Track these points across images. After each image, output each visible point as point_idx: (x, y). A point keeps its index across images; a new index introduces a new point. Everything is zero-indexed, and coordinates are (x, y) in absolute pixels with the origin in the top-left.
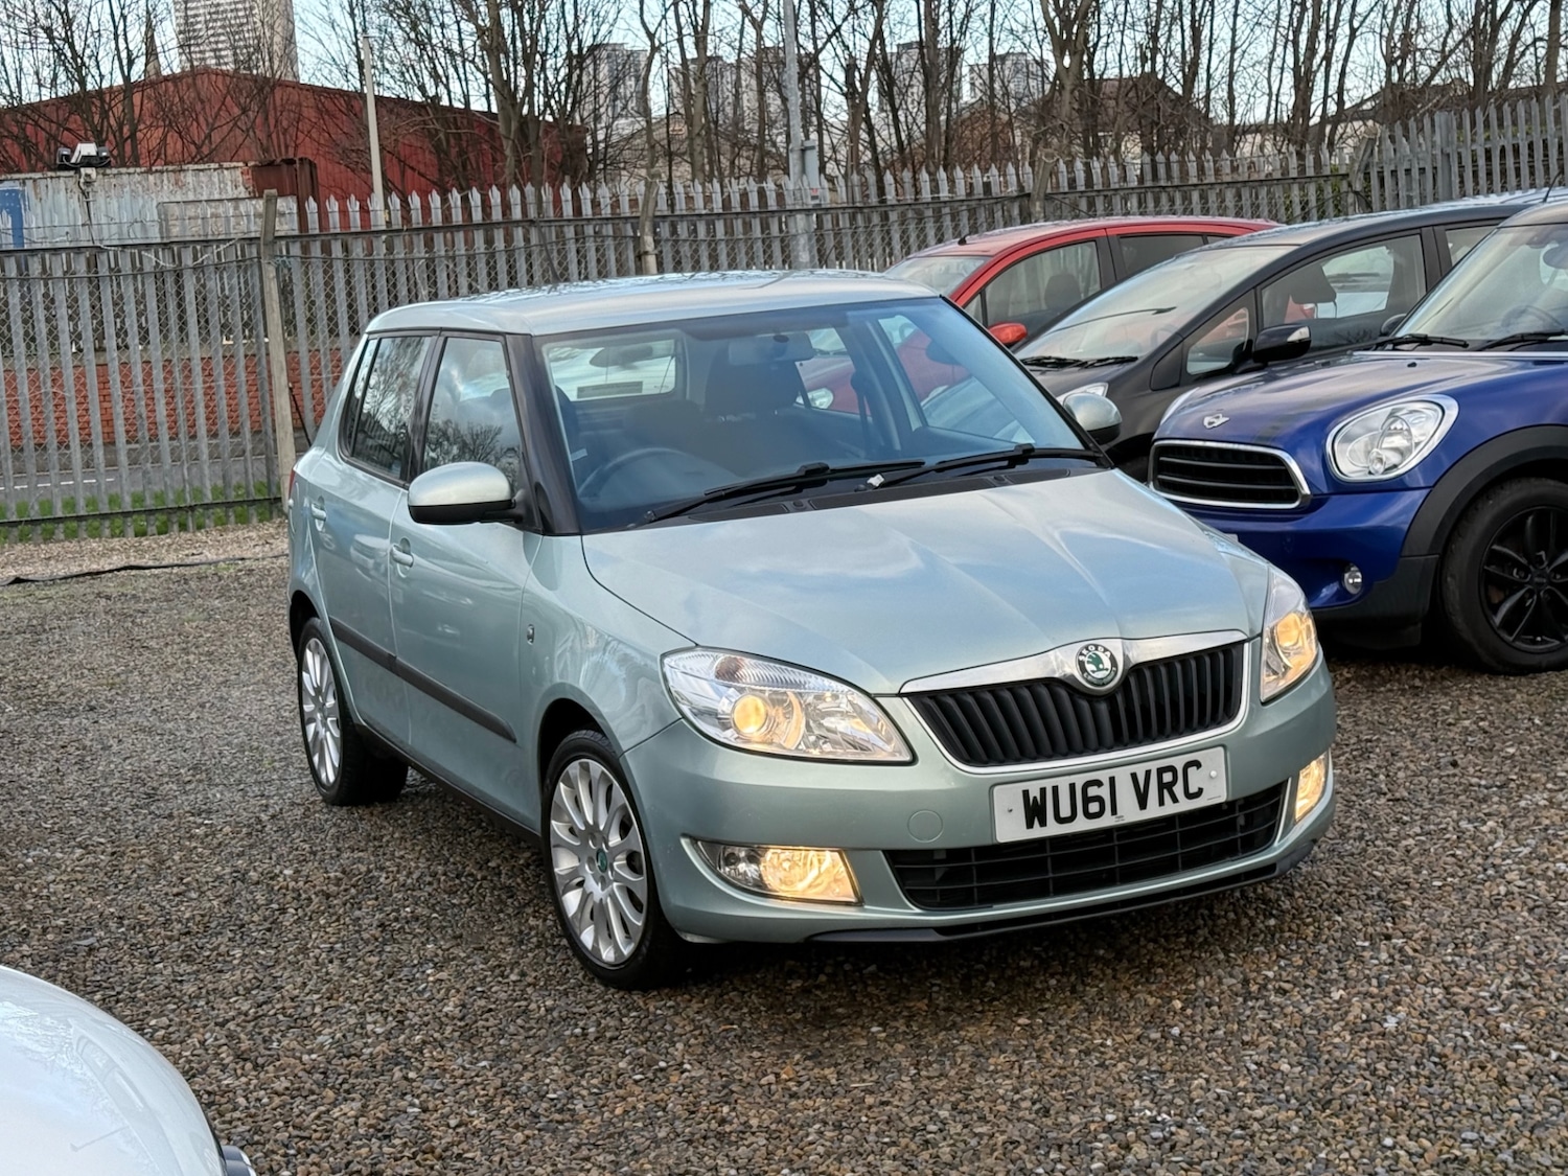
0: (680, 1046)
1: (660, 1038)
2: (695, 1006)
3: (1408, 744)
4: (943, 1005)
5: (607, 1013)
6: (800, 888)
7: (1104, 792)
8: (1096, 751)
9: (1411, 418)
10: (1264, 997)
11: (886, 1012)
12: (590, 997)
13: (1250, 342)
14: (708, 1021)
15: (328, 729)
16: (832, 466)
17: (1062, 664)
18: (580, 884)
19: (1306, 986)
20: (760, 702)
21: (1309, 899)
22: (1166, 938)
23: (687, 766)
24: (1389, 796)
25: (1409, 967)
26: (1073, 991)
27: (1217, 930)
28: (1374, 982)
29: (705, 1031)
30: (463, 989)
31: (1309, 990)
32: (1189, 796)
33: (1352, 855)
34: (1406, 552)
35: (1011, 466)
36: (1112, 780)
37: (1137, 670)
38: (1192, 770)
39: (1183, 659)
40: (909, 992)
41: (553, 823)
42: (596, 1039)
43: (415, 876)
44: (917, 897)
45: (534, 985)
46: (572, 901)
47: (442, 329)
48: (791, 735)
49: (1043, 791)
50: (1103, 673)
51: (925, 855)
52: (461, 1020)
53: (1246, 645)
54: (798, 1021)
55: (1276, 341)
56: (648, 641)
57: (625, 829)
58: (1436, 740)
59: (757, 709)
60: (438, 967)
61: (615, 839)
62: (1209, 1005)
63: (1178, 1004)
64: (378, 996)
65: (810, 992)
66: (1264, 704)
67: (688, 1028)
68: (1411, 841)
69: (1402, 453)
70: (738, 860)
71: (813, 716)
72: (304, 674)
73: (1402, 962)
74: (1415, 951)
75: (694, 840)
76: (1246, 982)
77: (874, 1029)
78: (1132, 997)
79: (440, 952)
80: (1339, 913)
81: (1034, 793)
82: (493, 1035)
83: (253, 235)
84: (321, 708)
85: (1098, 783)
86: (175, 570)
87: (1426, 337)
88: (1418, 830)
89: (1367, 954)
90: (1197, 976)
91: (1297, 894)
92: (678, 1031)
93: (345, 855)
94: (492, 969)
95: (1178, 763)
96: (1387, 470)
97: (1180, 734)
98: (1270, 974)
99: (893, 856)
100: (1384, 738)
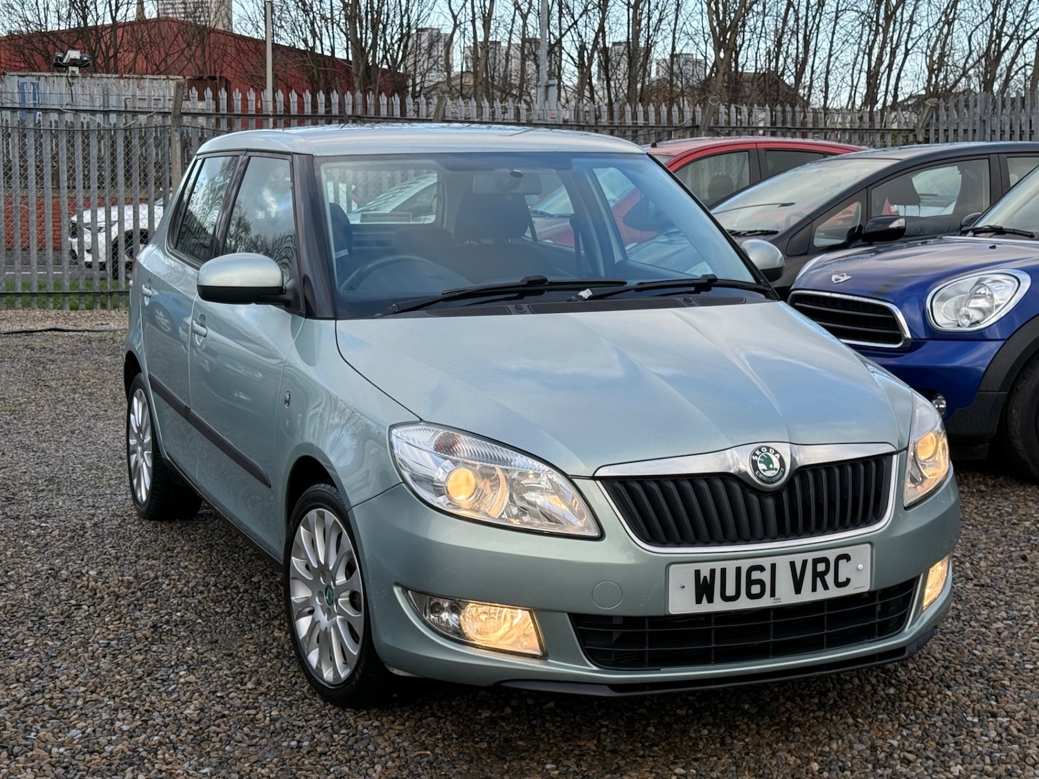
0: (378, 768)
1: (363, 757)
2: (397, 727)
3: (984, 537)
4: (610, 747)
5: (322, 728)
6: (492, 640)
7: (766, 576)
8: (761, 540)
9: (994, 286)
10: (891, 766)
11: (560, 749)
12: (310, 711)
13: (860, 227)
14: (406, 744)
15: (144, 461)
16: (550, 279)
17: (738, 461)
18: (311, 612)
19: (928, 758)
20: (471, 474)
21: (921, 671)
22: (802, 697)
23: (404, 524)
24: (975, 581)
25: (1016, 747)
26: (723, 743)
27: (845, 694)
28: (988, 760)
29: (402, 754)
30: (206, 693)
31: (930, 762)
32: (839, 585)
33: (953, 633)
34: (983, 388)
35: (697, 292)
36: (773, 566)
37: (801, 472)
38: (842, 563)
39: (841, 464)
40: (580, 731)
41: (293, 558)
42: (308, 753)
43: (191, 585)
44: (595, 656)
45: (266, 694)
46: (304, 624)
47: (247, 150)
48: (497, 504)
49: (713, 572)
50: (771, 473)
51: (605, 620)
52: (198, 723)
53: (895, 457)
54: (483, 750)
55: (880, 227)
56: (380, 413)
57: (350, 570)
58: (1005, 536)
59: (468, 480)
60: (190, 670)
61: (341, 579)
62: (843, 769)
63: (815, 766)
64: (134, 694)
65: (496, 723)
66: (906, 508)
67: (388, 750)
68: (999, 625)
69: (985, 312)
70: (442, 609)
71: (517, 490)
72: (132, 416)
73: (1009, 741)
74: (1019, 730)
75: (405, 589)
76: (873, 748)
77: (549, 766)
78: (774, 754)
79: (195, 655)
80: (949, 687)
81: (705, 573)
82: (221, 741)
83: (167, 110)
84: (141, 443)
85: (761, 568)
86: (86, 333)
87: (1001, 228)
88: (1004, 615)
89: (977, 730)
90: (831, 738)
91: (911, 666)
92: (379, 752)
93: (141, 562)
94: (234, 676)
95: (831, 555)
96: (972, 324)
97: (835, 531)
98: (895, 743)
99: (577, 619)
100: (964, 532)
